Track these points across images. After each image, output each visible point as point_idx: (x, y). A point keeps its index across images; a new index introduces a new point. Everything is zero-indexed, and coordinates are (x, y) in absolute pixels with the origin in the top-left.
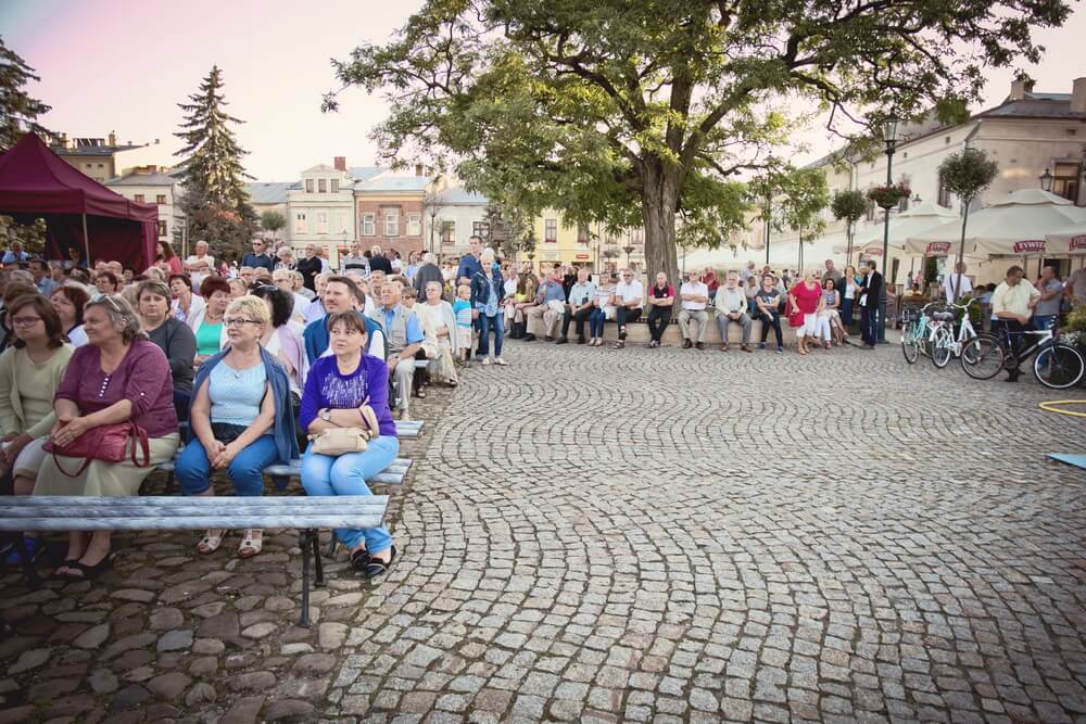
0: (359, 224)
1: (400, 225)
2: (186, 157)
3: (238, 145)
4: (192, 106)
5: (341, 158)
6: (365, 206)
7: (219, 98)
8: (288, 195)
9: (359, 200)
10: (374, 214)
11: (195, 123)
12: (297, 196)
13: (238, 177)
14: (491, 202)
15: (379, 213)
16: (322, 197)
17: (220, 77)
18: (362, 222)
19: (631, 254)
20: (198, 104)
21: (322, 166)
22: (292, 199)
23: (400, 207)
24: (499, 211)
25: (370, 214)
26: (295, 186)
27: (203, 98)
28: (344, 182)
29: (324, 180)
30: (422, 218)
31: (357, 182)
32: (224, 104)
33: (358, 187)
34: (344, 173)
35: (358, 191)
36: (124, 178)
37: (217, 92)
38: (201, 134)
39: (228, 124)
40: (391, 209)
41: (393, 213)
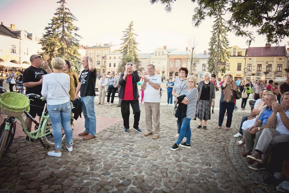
0: (169, 64)
1: (180, 64)
2: (123, 45)
3: (136, 41)
4: (125, 31)
5: (165, 46)
6: (171, 59)
7: (132, 29)
8: (150, 56)
9: (169, 57)
10: (173, 62)
11: (126, 36)
12: (153, 56)
13: (136, 50)
14: (211, 56)
15: (175, 61)
16: (159, 57)
17: (133, 23)
18: (170, 64)
19: (267, 75)
20: (127, 31)
21: (160, 48)
22: (151, 57)
23: (181, 59)
24: (213, 59)
25: (172, 61)
26: (152, 54)
27: (128, 29)
28: (166, 52)
29: (160, 52)
30: (187, 63)
31: (169, 52)
32: (134, 30)
33: (169, 54)
34: (166, 50)
35: (169, 55)
36: (112, 53)
37: (132, 27)
38: (127, 39)
39: (134, 36)
40: (178, 60)
41: (179, 61)
